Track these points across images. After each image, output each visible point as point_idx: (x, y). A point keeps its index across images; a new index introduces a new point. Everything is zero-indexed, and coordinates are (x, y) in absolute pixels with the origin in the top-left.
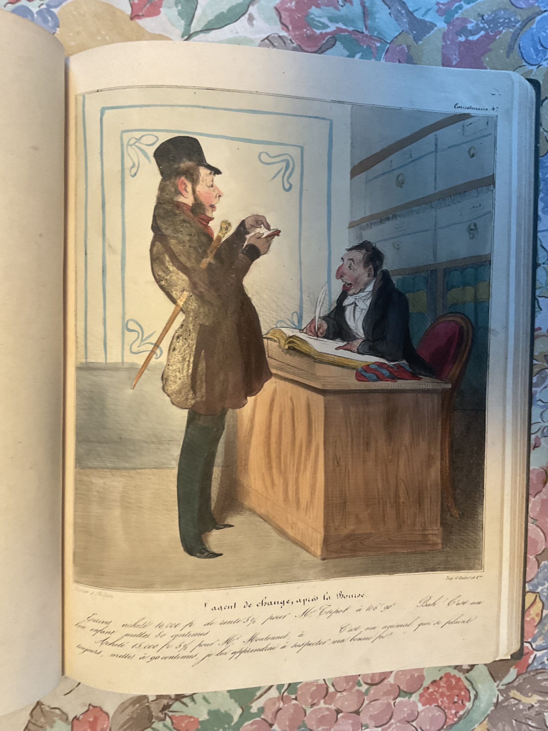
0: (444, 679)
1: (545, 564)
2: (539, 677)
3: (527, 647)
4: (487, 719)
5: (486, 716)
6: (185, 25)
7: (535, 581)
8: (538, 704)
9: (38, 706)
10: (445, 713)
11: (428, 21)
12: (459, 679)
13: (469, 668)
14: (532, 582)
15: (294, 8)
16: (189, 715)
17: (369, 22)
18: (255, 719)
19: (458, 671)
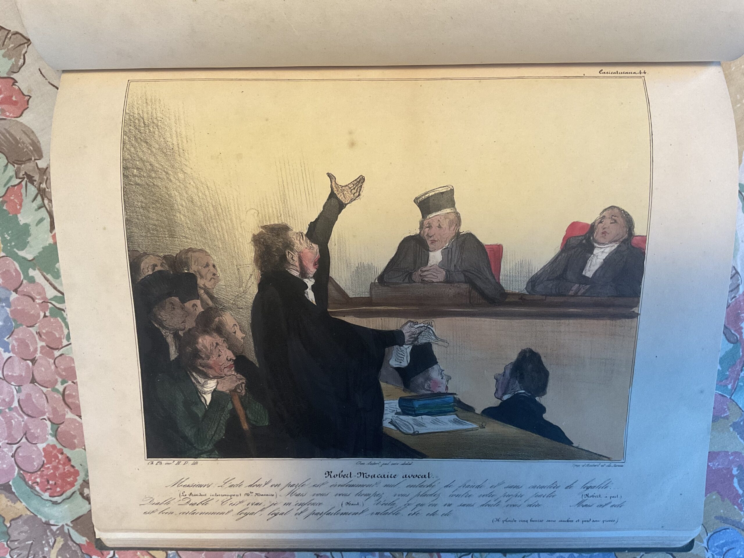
0: (72, 470)
3: (109, 554)
4: (32, 514)
5: (36, 513)
9: (26, 41)
10: (36, 472)
12: (74, 486)
13: (85, 495)
14: (177, 557)
16: (23, 204)
18: (21, 273)
19: (82, 484)
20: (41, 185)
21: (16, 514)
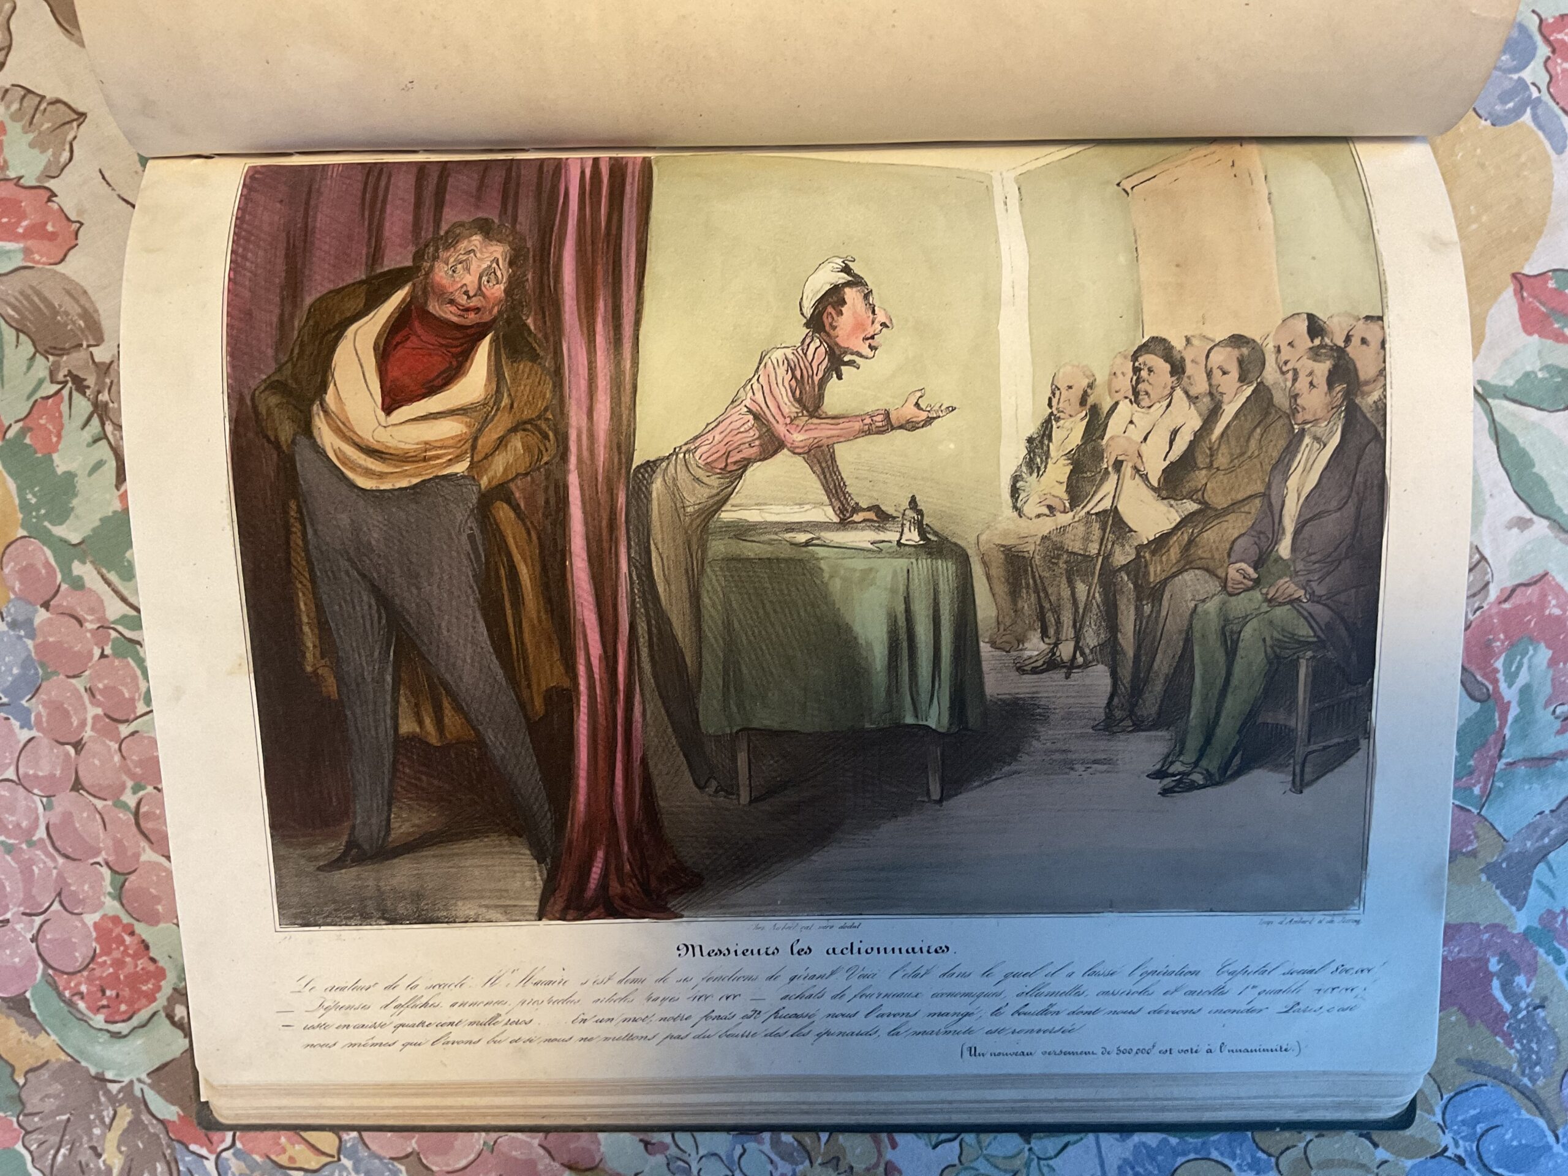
0: (151, 967)
1: (401, 1172)
2: (160, 1167)
3: (223, 1141)
4: (69, 1059)
5: (76, 1057)
6: (1505, 387)
7: (363, 1153)
8: (103, 1168)
9: (76, 117)
10: (80, 971)
11: (1527, 893)
12: (154, 1000)
13: (176, 1019)
14: (360, 1147)
15: (1547, 612)
16: (64, 433)
17: (1522, 769)
18: (58, 570)
19: (172, 996)
20: (100, 397)
21: (37, 1058)
